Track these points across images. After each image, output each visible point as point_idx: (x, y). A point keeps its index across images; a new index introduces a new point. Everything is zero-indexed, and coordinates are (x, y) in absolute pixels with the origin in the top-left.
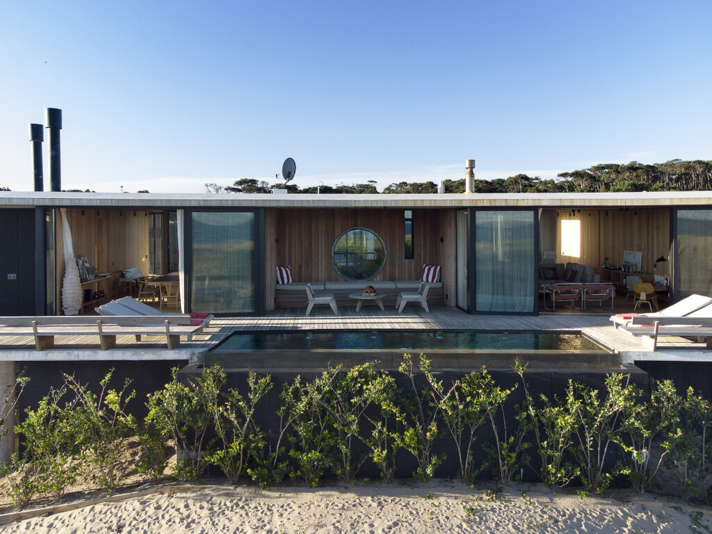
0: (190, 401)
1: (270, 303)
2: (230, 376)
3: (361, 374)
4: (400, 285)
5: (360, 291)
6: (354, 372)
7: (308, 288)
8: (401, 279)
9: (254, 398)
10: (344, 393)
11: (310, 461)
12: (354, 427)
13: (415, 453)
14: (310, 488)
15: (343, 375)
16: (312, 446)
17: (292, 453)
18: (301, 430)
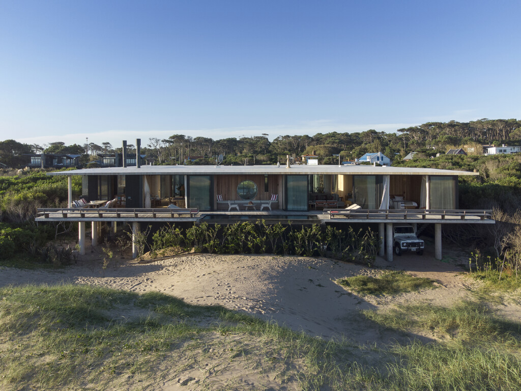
0: (199, 231)
1: (215, 207)
2: (209, 225)
3: (245, 224)
4: (262, 202)
5: (247, 203)
6: (244, 224)
7: (229, 202)
8: (263, 200)
9: (217, 230)
10: (241, 229)
11: (232, 247)
12: (243, 237)
13: (260, 245)
14: (232, 254)
15: (240, 225)
16: (232, 243)
17: (226, 245)
18: (229, 238)
